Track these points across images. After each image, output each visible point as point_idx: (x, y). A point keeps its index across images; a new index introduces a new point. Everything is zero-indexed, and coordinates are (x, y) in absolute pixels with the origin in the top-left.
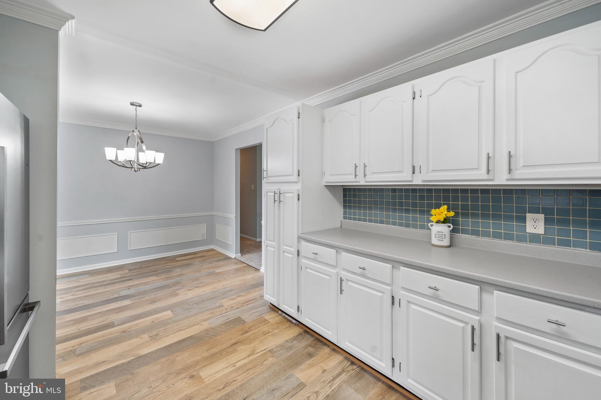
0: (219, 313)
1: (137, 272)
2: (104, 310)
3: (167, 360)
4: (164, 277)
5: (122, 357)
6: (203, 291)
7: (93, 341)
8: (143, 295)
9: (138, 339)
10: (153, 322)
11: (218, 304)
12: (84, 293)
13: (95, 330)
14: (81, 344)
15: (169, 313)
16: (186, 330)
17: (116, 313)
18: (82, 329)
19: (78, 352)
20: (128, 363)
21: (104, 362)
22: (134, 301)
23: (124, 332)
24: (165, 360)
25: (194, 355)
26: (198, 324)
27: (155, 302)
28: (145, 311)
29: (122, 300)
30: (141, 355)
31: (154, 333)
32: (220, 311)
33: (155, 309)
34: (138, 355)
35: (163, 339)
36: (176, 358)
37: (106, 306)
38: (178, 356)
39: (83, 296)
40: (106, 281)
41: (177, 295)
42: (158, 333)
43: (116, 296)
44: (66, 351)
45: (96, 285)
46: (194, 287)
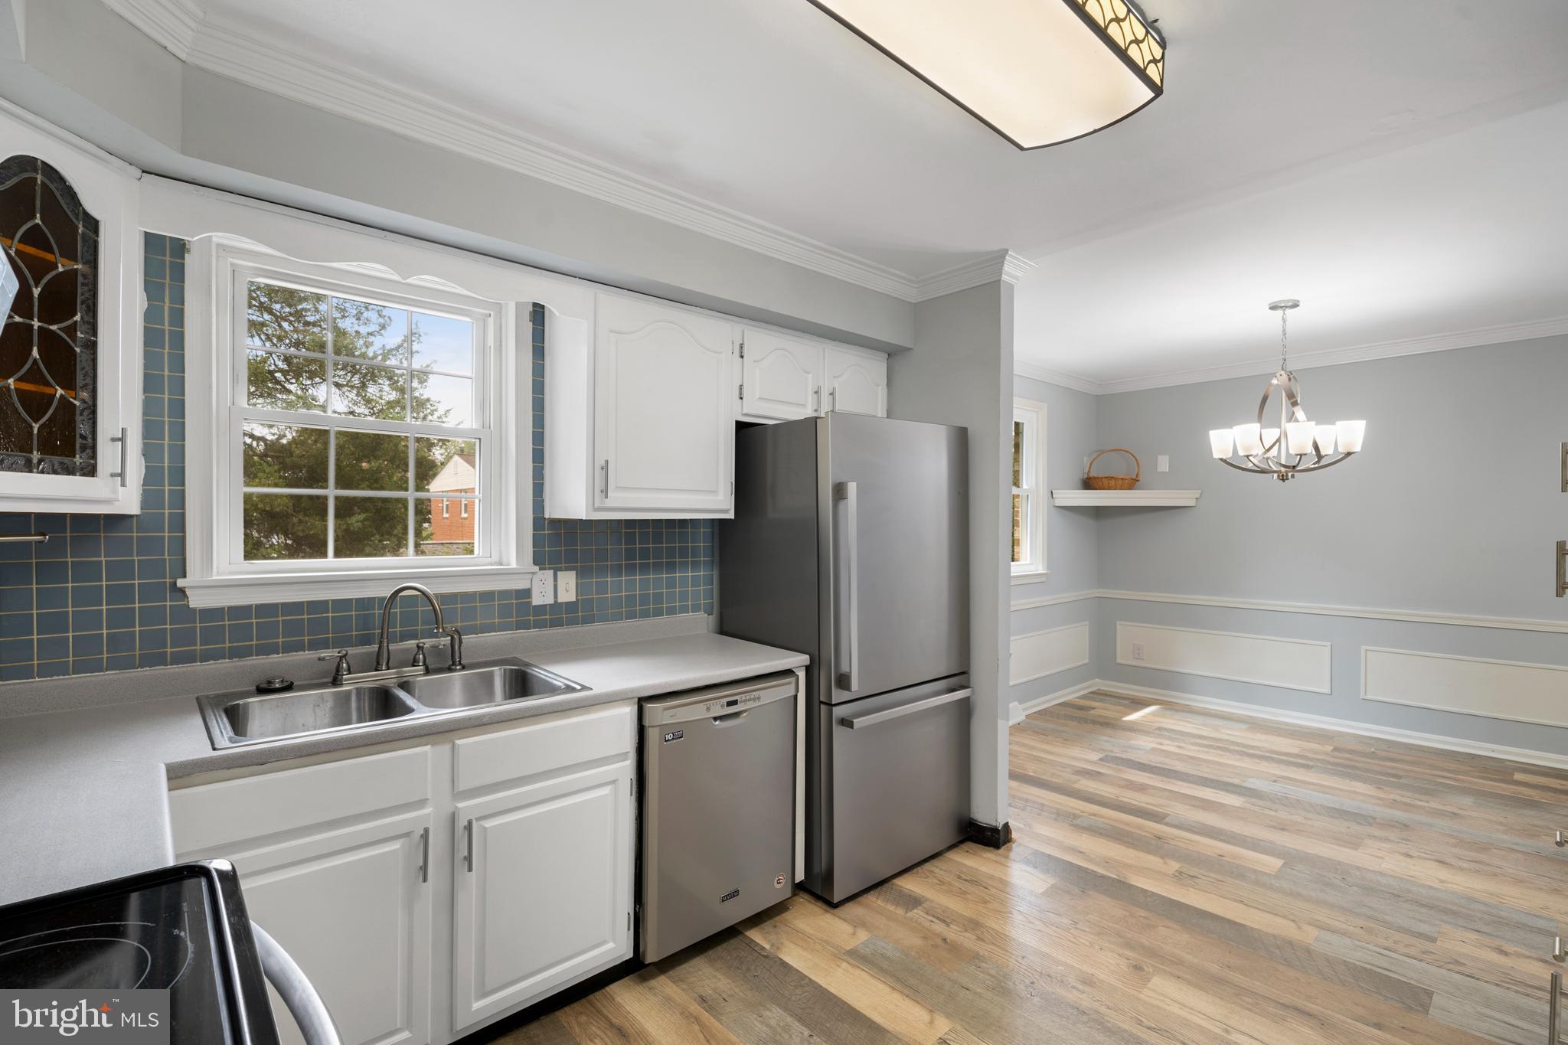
0: (1388, 944)
1: (1347, 759)
2: (1183, 792)
3: (1145, 918)
4: (1392, 796)
5: (1106, 864)
6: (1438, 879)
7: (1107, 821)
8: (1283, 805)
9: (1161, 861)
10: (1222, 856)
11: (1424, 928)
12: (1199, 751)
13: (1132, 809)
14: (1094, 815)
15: (1277, 863)
16: (1252, 910)
17: (1194, 806)
18: (1121, 799)
19: (1078, 822)
20: (1100, 876)
21: (1081, 852)
22: (1248, 806)
23: (1159, 838)
24: (1143, 915)
25: (1192, 950)
26: (1293, 921)
27: (1283, 829)
28: (1239, 832)
29: (1232, 792)
30: (1128, 881)
31: (1194, 871)
32: (1395, 942)
33: (1260, 840)
34: (1125, 878)
35: (1191, 889)
36: (1161, 928)
37: (1197, 787)
38: (1168, 927)
39: (1187, 756)
40: (1257, 748)
41: (1355, 846)
42: (1200, 876)
43: (1236, 781)
44: (1071, 811)
45: (1232, 747)
46: (1432, 857)
